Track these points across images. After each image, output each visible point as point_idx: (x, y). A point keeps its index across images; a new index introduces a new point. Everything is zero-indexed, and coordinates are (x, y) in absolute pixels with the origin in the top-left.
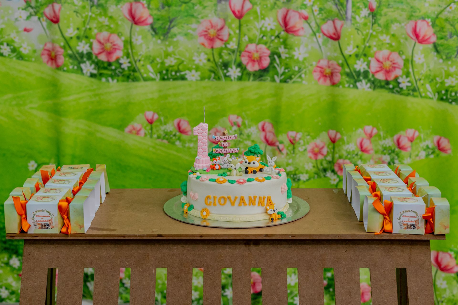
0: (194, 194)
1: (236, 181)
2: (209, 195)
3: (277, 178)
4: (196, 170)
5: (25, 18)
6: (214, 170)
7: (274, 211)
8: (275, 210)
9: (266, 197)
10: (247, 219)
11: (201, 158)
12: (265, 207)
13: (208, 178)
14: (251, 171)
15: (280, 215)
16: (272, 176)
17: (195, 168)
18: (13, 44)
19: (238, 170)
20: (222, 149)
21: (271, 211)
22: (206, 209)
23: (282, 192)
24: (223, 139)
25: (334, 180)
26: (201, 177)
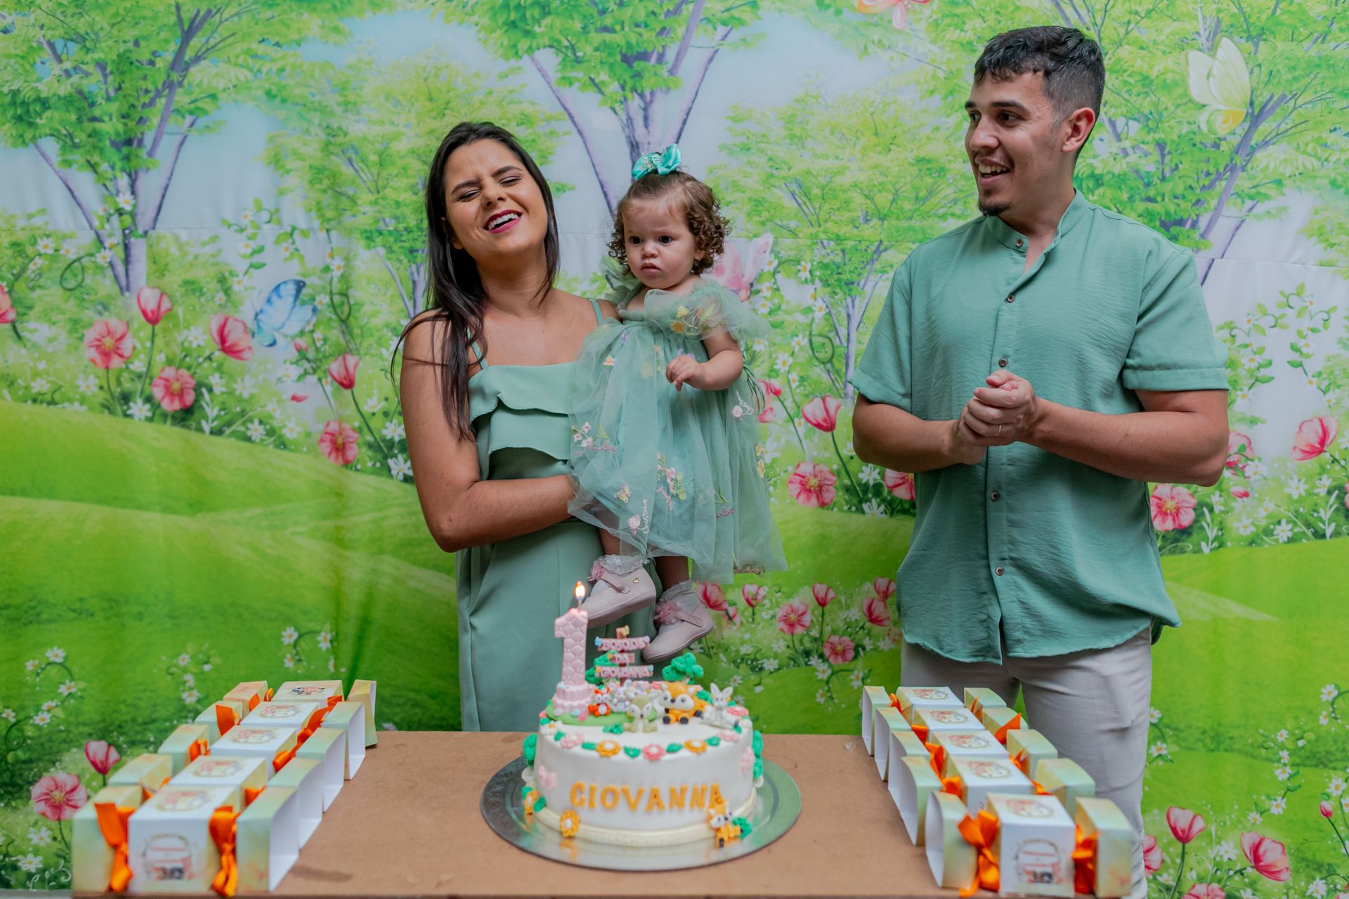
0: (548, 776)
1: (642, 752)
2: (580, 783)
3: (733, 740)
4: (556, 714)
5: (296, 378)
6: (597, 717)
7: (727, 819)
8: (729, 816)
9: (708, 789)
11: (568, 685)
12: (705, 809)
13: (580, 738)
14: (678, 719)
15: (739, 828)
16: (723, 736)
17: (555, 708)
18: (270, 421)
19: (648, 717)
20: (615, 669)
21: (719, 819)
22: (573, 813)
23: (742, 769)
24: (618, 647)
25: (824, 672)
26: (565, 734)
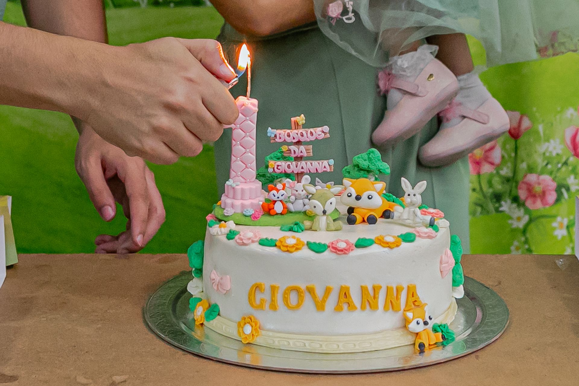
0: (222, 279)
1: (329, 247)
2: (259, 281)
3: (430, 237)
4: (226, 214)
6: (273, 215)
7: (426, 323)
8: (428, 320)
9: (403, 288)
10: (357, 347)
11: (239, 183)
12: (401, 312)
13: (256, 237)
14: (363, 218)
15: (440, 334)
16: (418, 232)
17: (224, 209)
19: (330, 215)
20: (290, 163)
21: (418, 323)
22: (252, 318)
23: (441, 272)
24: (294, 138)
25: (519, 219)
26: (238, 233)
